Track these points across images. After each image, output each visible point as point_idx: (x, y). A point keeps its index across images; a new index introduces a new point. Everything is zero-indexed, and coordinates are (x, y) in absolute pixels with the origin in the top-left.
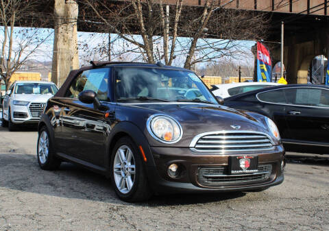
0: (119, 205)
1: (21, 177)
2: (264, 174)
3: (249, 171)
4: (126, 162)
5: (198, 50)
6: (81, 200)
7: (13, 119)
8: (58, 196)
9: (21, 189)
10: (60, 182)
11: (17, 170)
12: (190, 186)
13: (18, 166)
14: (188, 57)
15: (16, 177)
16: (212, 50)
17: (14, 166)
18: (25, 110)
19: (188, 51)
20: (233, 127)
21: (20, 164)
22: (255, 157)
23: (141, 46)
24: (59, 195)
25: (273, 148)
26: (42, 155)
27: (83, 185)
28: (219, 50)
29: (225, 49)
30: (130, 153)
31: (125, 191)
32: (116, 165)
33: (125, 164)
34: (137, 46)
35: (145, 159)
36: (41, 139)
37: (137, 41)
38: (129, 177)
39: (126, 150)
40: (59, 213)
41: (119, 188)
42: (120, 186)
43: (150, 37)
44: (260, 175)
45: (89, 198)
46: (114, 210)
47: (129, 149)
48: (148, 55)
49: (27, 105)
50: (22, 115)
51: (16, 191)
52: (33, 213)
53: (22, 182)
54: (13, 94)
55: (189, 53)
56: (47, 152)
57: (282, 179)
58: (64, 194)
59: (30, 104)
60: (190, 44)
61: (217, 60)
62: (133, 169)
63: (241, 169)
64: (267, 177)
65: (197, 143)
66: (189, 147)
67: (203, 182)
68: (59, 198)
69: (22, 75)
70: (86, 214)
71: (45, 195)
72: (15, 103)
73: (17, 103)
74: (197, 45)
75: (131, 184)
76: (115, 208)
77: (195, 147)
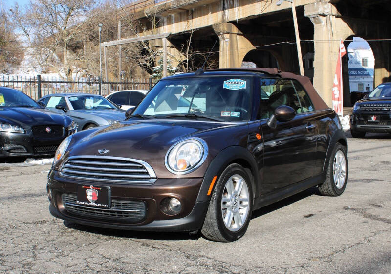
3: (96, 205)
20: (100, 151)
77: (61, 171)
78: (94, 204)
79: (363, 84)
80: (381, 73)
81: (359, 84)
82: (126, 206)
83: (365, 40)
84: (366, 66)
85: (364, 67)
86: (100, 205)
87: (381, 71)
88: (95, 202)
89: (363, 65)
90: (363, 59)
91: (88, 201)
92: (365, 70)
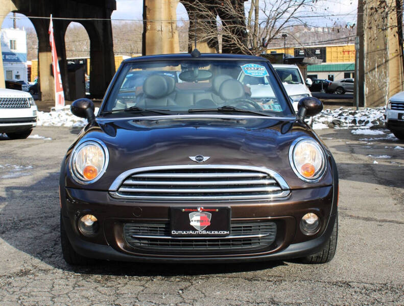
2: (259, 239)
3: (208, 232)
20: (193, 158)
22: (221, 210)
25: (283, 194)
65: (122, 185)
66: (109, 191)
67: (134, 245)
69: (346, 48)
77: (117, 190)
78: (204, 232)
79: (11, 71)
80: (47, 59)
81: (7, 71)
82: (251, 230)
83: (27, 17)
84: (14, 49)
85: (13, 51)
86: (216, 232)
87: (47, 56)
88: (207, 229)
89: (11, 48)
90: (11, 41)
91: (193, 229)
92: (14, 54)
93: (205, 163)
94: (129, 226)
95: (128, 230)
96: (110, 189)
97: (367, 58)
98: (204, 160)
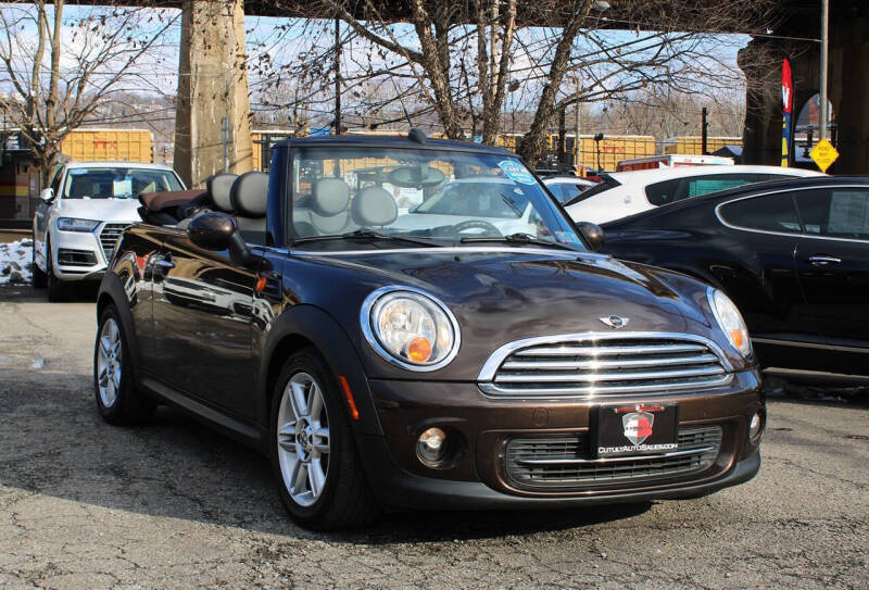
0: (288, 539)
1: (41, 448)
2: (699, 455)
3: (650, 448)
4: (309, 419)
5: (574, 68)
6: (186, 522)
7: (58, 268)
8: (125, 508)
9: (31, 487)
10: (144, 464)
11: (41, 423)
12: (481, 491)
13: (43, 414)
14: (547, 87)
15: (29, 446)
16: (614, 67)
17: (34, 411)
18: (89, 243)
19: (547, 70)
20: (607, 321)
21: (51, 406)
22: (668, 408)
23: (413, 57)
24: (129, 508)
25: (727, 379)
26: (105, 384)
27: (206, 473)
28: (634, 67)
29: (651, 63)
30: (318, 394)
31: (306, 497)
32: (284, 427)
33: (307, 424)
34: (404, 60)
35: (356, 413)
36: (104, 340)
37: (405, 43)
38: (316, 462)
39: (308, 384)
40: (111, 565)
41: (291, 490)
42: (293, 484)
43: (442, 32)
44: (688, 457)
45: (208, 516)
46: (268, 555)
47: (314, 383)
48: (433, 85)
49: (93, 231)
50: (83, 257)
51: (16, 492)
52: (41, 566)
53: (43, 463)
54: (59, 199)
55: (552, 75)
56: (118, 375)
57: (753, 465)
58: (145, 504)
59: (102, 227)
60: (554, 50)
61: (631, 94)
62: (324, 440)
63: (627, 442)
64: (707, 462)
65: (501, 370)
66: (477, 382)
67: (519, 478)
68: (127, 515)
69: (101, 137)
70: (186, 570)
71: (92, 507)
72: (62, 224)
73: (69, 224)
74: (574, 53)
75: (319, 479)
76: (273, 549)
77: (493, 381)
78: (644, 448)
86: (660, 447)
88: (646, 442)
93: (624, 329)
94: (517, 445)
95: (514, 451)
96: (479, 379)
97: (197, 156)
98: (624, 324)
